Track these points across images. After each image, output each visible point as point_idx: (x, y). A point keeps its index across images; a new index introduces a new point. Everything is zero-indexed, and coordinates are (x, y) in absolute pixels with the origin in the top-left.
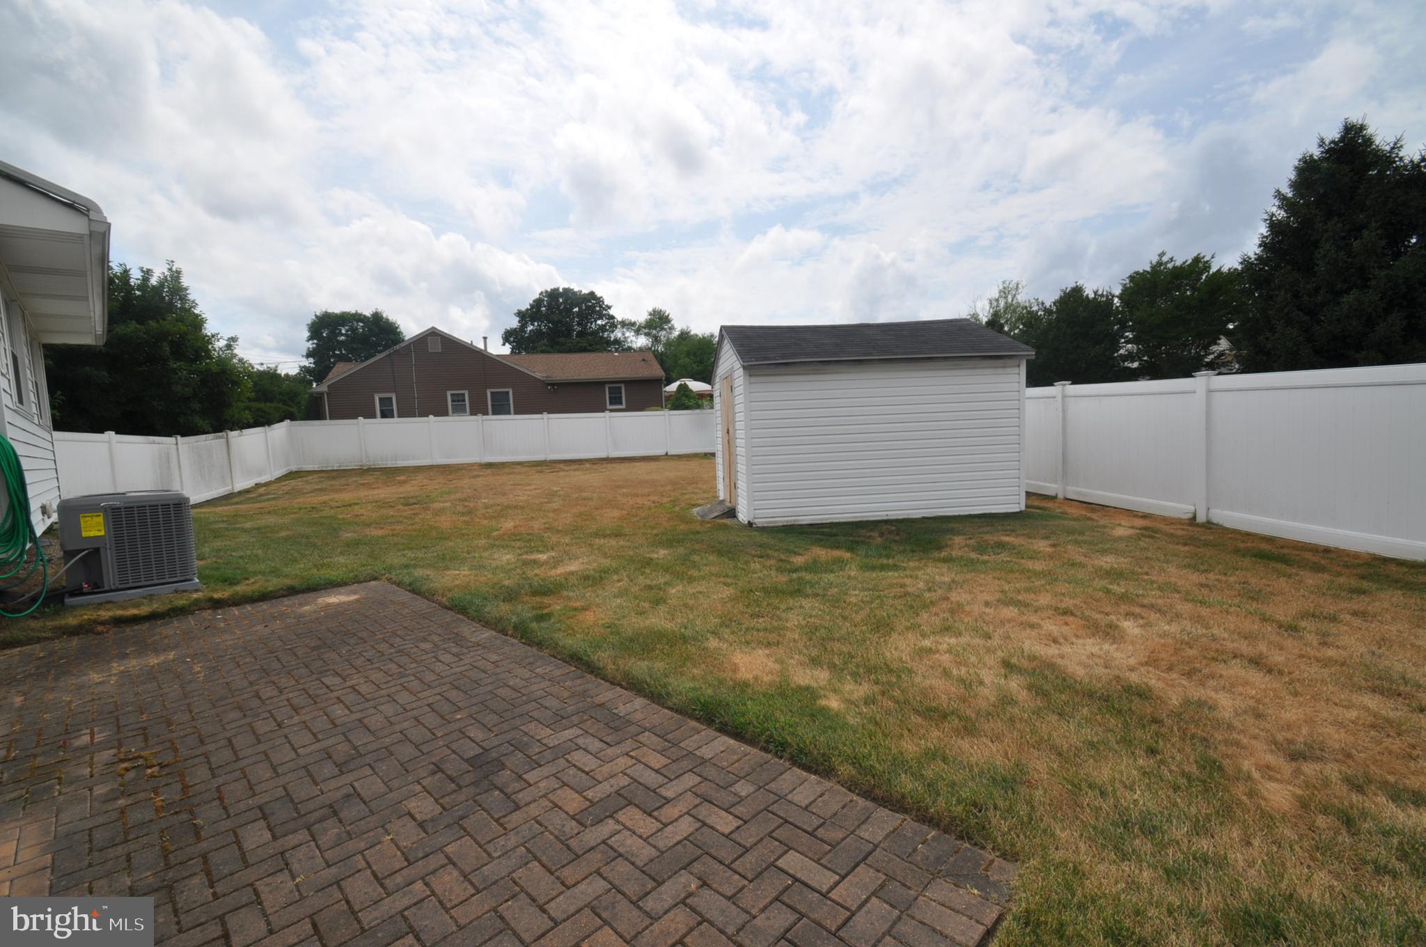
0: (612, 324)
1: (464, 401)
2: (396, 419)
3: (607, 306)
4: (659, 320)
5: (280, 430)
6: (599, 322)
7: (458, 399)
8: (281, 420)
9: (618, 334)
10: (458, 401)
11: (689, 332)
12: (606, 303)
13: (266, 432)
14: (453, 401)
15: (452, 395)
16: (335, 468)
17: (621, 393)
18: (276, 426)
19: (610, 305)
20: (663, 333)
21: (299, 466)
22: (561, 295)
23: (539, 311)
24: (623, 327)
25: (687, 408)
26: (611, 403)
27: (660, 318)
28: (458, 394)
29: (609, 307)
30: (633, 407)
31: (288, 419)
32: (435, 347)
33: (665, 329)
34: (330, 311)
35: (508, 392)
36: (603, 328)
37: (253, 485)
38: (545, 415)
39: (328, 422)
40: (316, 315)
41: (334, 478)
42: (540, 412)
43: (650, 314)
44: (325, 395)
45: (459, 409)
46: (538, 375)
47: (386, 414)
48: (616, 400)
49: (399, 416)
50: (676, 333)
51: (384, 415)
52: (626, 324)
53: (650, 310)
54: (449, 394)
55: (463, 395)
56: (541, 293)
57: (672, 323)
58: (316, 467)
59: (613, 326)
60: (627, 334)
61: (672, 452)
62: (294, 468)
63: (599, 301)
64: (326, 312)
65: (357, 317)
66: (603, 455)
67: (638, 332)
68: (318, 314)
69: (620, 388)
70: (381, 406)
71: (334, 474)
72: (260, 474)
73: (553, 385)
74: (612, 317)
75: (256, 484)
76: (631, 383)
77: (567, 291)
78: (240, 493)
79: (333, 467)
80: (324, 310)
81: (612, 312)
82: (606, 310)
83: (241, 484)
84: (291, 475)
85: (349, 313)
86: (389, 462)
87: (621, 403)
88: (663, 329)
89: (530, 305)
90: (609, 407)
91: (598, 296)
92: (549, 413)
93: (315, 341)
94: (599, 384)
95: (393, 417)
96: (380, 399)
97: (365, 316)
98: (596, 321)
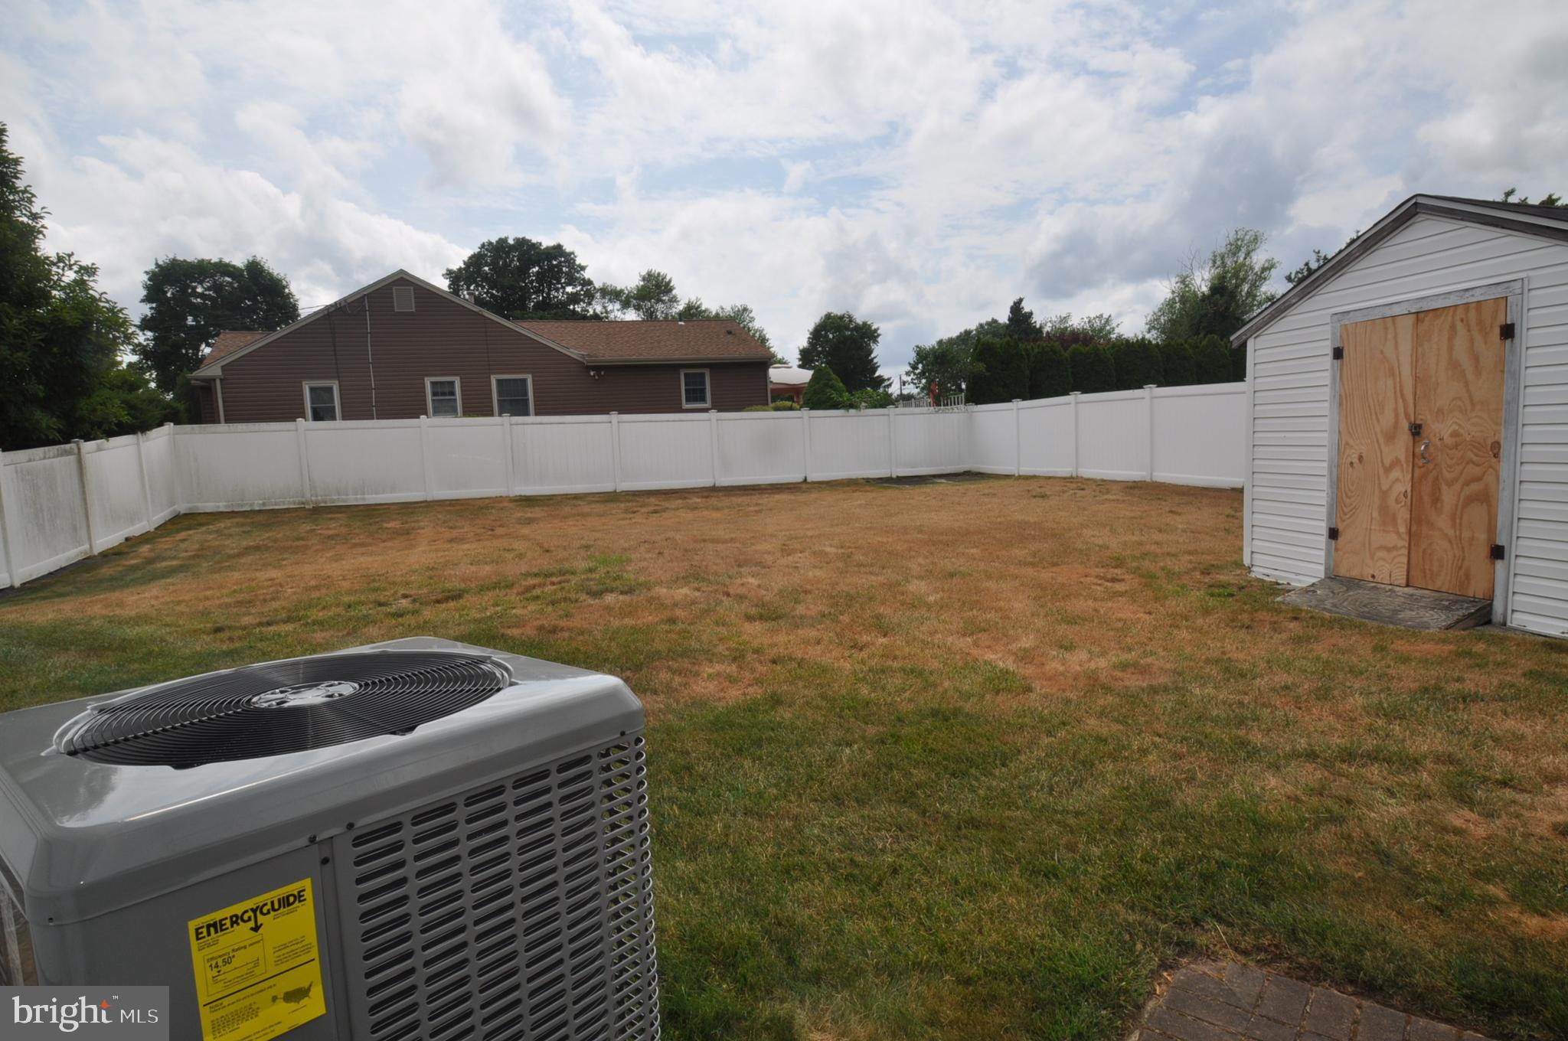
0: (589, 292)
1: (453, 393)
2: (339, 423)
3: (579, 266)
4: (655, 288)
5: (161, 439)
6: (569, 289)
7: (443, 392)
8: (161, 424)
9: (597, 307)
10: (443, 394)
11: (699, 307)
12: (577, 262)
13: (138, 444)
14: (434, 394)
15: (433, 384)
16: (257, 508)
17: (703, 383)
18: (155, 433)
19: (583, 264)
20: (660, 306)
21: (191, 505)
22: (512, 248)
23: (479, 271)
24: (603, 297)
25: (835, 406)
26: (688, 400)
27: (658, 286)
28: (442, 383)
29: (583, 268)
30: (724, 404)
31: (171, 421)
32: (405, 304)
33: (663, 302)
34: (180, 258)
35: (524, 381)
36: (574, 298)
37: (122, 540)
38: (614, 417)
39: (222, 427)
40: (157, 264)
41: (266, 526)
42: (606, 412)
43: (644, 279)
44: (218, 382)
45: (444, 405)
46: (574, 353)
47: (322, 414)
48: (696, 395)
49: (345, 418)
50: (680, 307)
51: (318, 416)
52: (612, 294)
53: (644, 273)
54: (428, 381)
55: (452, 383)
56: (483, 246)
57: (674, 292)
58: (222, 506)
59: (590, 296)
60: (610, 307)
61: (814, 476)
62: (182, 507)
63: (569, 258)
64: (174, 260)
65: (223, 268)
66: (706, 481)
67: (626, 305)
68: (160, 263)
69: (703, 375)
70: (313, 401)
71: (260, 518)
72: (132, 519)
73: (597, 368)
74: (590, 282)
75: (127, 539)
76: (718, 367)
77: (522, 244)
78: (104, 555)
79: (251, 505)
80: (171, 256)
81: (587, 274)
82: (578, 272)
83: (105, 539)
84: (181, 522)
85: (209, 261)
86: (351, 497)
87: (703, 400)
88: (659, 300)
89: (465, 263)
90: (685, 406)
91: (568, 250)
92: (621, 412)
93: (154, 305)
94: (670, 368)
95: (333, 418)
96: (312, 390)
97: (234, 267)
98: (564, 288)
